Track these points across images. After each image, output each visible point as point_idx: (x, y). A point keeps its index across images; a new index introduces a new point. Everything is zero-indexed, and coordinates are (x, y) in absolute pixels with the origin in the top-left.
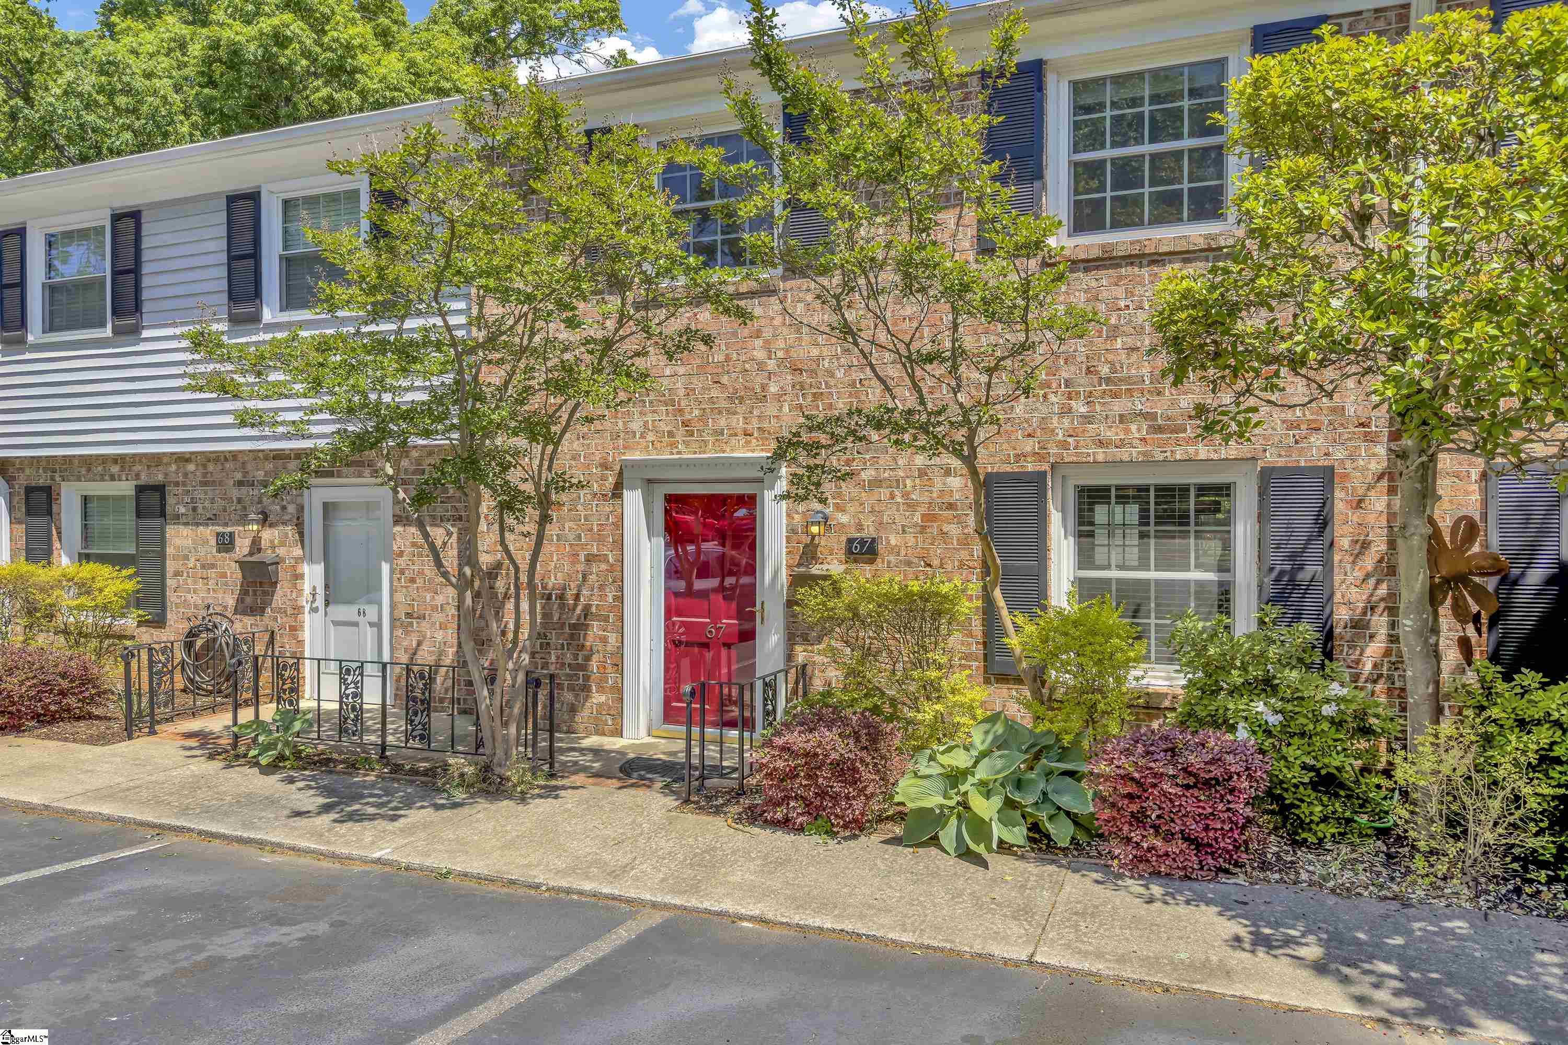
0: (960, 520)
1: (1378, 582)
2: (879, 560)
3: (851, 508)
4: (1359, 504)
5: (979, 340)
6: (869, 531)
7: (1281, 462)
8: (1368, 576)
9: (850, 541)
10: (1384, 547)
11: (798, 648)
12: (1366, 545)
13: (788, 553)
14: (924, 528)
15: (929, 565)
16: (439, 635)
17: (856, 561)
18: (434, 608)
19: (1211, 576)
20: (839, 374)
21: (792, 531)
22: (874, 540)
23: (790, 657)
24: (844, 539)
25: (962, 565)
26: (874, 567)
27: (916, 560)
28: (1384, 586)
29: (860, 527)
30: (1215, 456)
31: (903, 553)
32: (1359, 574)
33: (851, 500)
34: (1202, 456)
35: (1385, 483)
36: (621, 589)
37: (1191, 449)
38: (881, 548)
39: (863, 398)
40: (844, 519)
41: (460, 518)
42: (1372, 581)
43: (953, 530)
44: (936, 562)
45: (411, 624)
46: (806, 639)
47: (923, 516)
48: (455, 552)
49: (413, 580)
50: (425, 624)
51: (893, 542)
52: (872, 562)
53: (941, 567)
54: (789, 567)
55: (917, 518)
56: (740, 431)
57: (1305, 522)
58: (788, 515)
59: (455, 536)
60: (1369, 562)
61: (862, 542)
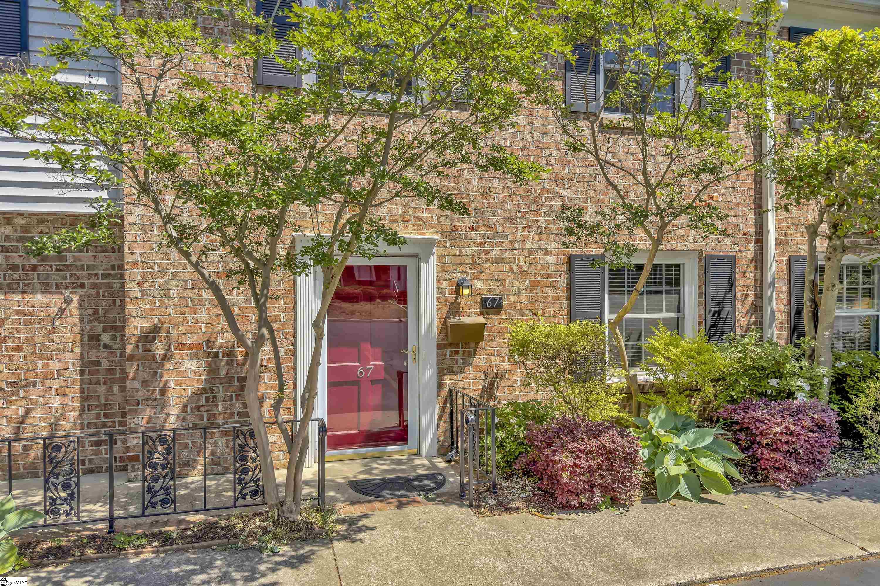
0: (553, 284)
1: (751, 315)
2: (503, 312)
3: (484, 276)
4: (744, 275)
5: (564, 169)
6: (496, 294)
7: (712, 252)
8: (747, 312)
9: (484, 300)
10: (753, 297)
11: (447, 378)
12: (747, 296)
13: (439, 309)
14: (532, 290)
15: (535, 314)
16: (56, 401)
17: (487, 313)
18: (49, 375)
19: (673, 315)
20: (475, 182)
21: (441, 293)
22: (501, 299)
23: (440, 386)
24: (479, 298)
25: (555, 313)
26: (500, 317)
27: (527, 312)
28: (753, 317)
29: (490, 290)
30: (685, 248)
31: (518, 307)
32: (744, 311)
33: (483, 271)
34: (679, 248)
35: (753, 264)
36: (294, 344)
37: (674, 244)
38: (505, 303)
39: (491, 200)
40: (478, 284)
41: (82, 286)
42: (749, 314)
43: (549, 290)
44: (540, 313)
45: (17, 393)
46: (451, 371)
47: (531, 281)
48: (76, 319)
49: (18, 349)
50: (34, 393)
51: (512, 300)
52: (498, 313)
53: (543, 315)
54: (439, 319)
55: (527, 284)
56: (400, 219)
57: (723, 285)
58: (438, 282)
59: (75, 303)
60: (748, 305)
61: (493, 300)
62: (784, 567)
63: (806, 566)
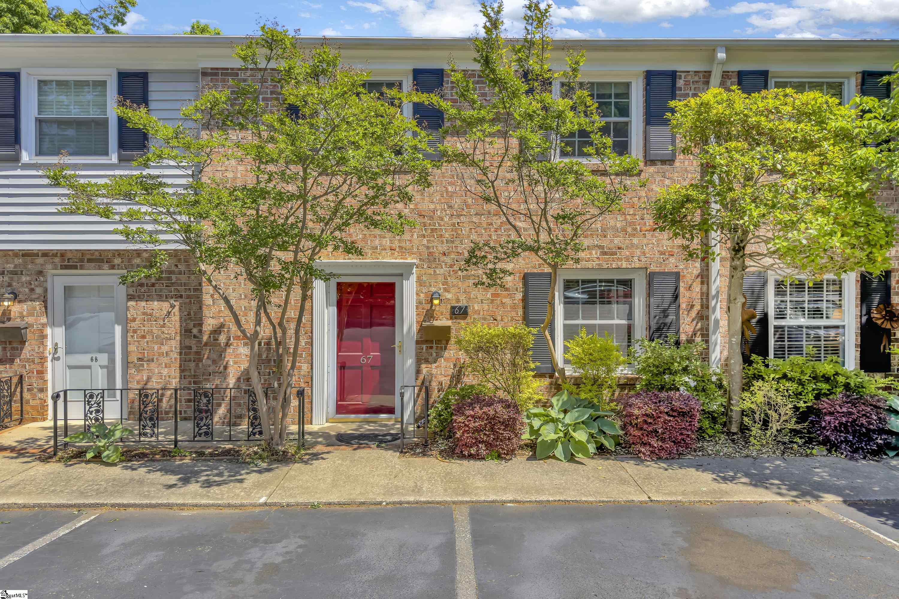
0: (510, 296)
1: (697, 323)
2: (469, 317)
3: (453, 290)
4: (689, 288)
5: (520, 206)
6: (463, 303)
7: (657, 270)
8: (693, 320)
9: (453, 308)
10: (699, 307)
11: (423, 366)
12: (692, 306)
13: (417, 315)
14: (492, 300)
15: (496, 320)
16: (165, 372)
17: (456, 318)
18: (161, 354)
19: (624, 322)
20: (446, 219)
21: (419, 303)
22: (466, 307)
23: (418, 372)
24: (449, 307)
25: (512, 319)
26: (466, 321)
27: (489, 317)
28: (699, 324)
29: (458, 301)
30: (630, 267)
31: (482, 313)
32: (690, 320)
33: (453, 286)
34: (624, 266)
35: (699, 279)
36: (312, 338)
37: (619, 263)
38: (470, 311)
39: (460, 232)
40: (449, 296)
41: (181, 296)
42: (695, 322)
43: (507, 301)
44: (499, 318)
45: (143, 365)
46: (427, 361)
47: (492, 294)
48: (177, 318)
49: (144, 337)
50: (153, 365)
51: (476, 308)
52: (465, 318)
53: (502, 320)
54: (417, 322)
55: (489, 296)
56: (388, 248)
57: (669, 297)
58: (417, 294)
59: (177, 308)
60: (693, 314)
61: (460, 308)
62: (573, 501)
63: (591, 502)
